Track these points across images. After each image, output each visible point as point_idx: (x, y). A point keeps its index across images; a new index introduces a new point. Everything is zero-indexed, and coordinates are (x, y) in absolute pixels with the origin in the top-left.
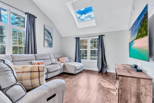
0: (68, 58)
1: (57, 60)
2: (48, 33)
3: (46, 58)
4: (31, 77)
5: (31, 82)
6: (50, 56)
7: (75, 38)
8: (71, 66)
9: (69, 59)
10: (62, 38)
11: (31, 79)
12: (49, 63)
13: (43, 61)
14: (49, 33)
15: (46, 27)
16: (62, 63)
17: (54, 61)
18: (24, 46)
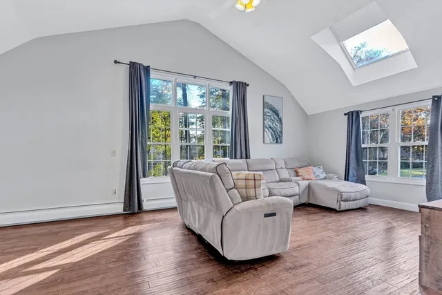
0: (322, 170)
1: (292, 172)
2: (271, 112)
3: (268, 167)
4: (246, 185)
5: (246, 192)
6: (276, 164)
7: (345, 114)
8: (327, 188)
9: (326, 173)
10: (307, 119)
11: (246, 188)
12: (274, 180)
13: (261, 173)
14: (274, 112)
15: (267, 100)
16: (303, 179)
17: (285, 174)
18: (229, 145)
